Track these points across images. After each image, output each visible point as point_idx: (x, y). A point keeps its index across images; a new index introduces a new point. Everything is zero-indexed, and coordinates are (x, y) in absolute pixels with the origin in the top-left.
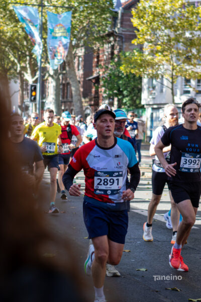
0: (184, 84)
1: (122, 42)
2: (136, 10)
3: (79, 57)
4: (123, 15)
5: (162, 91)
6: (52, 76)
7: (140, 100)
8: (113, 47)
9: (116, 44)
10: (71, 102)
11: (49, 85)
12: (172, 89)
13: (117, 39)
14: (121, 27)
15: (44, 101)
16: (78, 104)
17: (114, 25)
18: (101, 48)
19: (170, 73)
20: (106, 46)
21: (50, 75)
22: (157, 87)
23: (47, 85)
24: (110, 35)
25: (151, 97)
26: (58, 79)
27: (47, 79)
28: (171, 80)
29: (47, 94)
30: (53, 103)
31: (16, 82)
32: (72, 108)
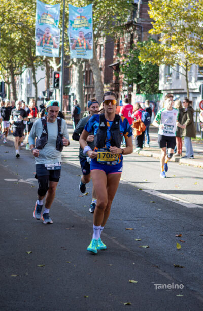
0: (198, 71)
1: (141, 32)
2: (153, 2)
3: (101, 45)
4: (141, 6)
5: (178, 77)
6: (75, 64)
7: (158, 85)
8: (132, 36)
9: (135, 34)
10: (93, 88)
11: (74, 72)
12: (186, 76)
13: (137, 29)
14: (140, 17)
15: (69, 87)
16: (100, 90)
17: (134, 16)
18: (121, 38)
19: (185, 61)
20: (126, 35)
21: (73, 63)
22: (173, 74)
23: (71, 72)
24: (130, 24)
25: (167, 83)
26: (81, 66)
27: (71, 67)
28: (185, 67)
29: (71, 80)
30: (77, 89)
31: (42, 69)
32: (94, 93)
